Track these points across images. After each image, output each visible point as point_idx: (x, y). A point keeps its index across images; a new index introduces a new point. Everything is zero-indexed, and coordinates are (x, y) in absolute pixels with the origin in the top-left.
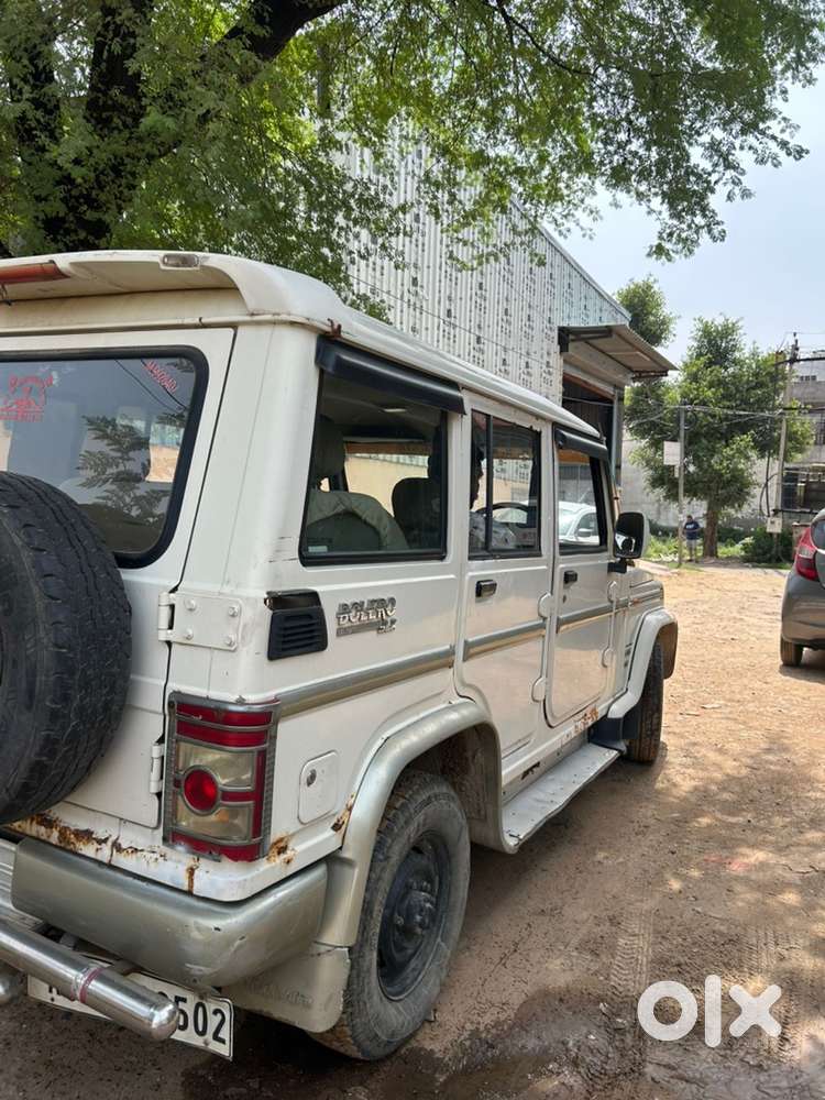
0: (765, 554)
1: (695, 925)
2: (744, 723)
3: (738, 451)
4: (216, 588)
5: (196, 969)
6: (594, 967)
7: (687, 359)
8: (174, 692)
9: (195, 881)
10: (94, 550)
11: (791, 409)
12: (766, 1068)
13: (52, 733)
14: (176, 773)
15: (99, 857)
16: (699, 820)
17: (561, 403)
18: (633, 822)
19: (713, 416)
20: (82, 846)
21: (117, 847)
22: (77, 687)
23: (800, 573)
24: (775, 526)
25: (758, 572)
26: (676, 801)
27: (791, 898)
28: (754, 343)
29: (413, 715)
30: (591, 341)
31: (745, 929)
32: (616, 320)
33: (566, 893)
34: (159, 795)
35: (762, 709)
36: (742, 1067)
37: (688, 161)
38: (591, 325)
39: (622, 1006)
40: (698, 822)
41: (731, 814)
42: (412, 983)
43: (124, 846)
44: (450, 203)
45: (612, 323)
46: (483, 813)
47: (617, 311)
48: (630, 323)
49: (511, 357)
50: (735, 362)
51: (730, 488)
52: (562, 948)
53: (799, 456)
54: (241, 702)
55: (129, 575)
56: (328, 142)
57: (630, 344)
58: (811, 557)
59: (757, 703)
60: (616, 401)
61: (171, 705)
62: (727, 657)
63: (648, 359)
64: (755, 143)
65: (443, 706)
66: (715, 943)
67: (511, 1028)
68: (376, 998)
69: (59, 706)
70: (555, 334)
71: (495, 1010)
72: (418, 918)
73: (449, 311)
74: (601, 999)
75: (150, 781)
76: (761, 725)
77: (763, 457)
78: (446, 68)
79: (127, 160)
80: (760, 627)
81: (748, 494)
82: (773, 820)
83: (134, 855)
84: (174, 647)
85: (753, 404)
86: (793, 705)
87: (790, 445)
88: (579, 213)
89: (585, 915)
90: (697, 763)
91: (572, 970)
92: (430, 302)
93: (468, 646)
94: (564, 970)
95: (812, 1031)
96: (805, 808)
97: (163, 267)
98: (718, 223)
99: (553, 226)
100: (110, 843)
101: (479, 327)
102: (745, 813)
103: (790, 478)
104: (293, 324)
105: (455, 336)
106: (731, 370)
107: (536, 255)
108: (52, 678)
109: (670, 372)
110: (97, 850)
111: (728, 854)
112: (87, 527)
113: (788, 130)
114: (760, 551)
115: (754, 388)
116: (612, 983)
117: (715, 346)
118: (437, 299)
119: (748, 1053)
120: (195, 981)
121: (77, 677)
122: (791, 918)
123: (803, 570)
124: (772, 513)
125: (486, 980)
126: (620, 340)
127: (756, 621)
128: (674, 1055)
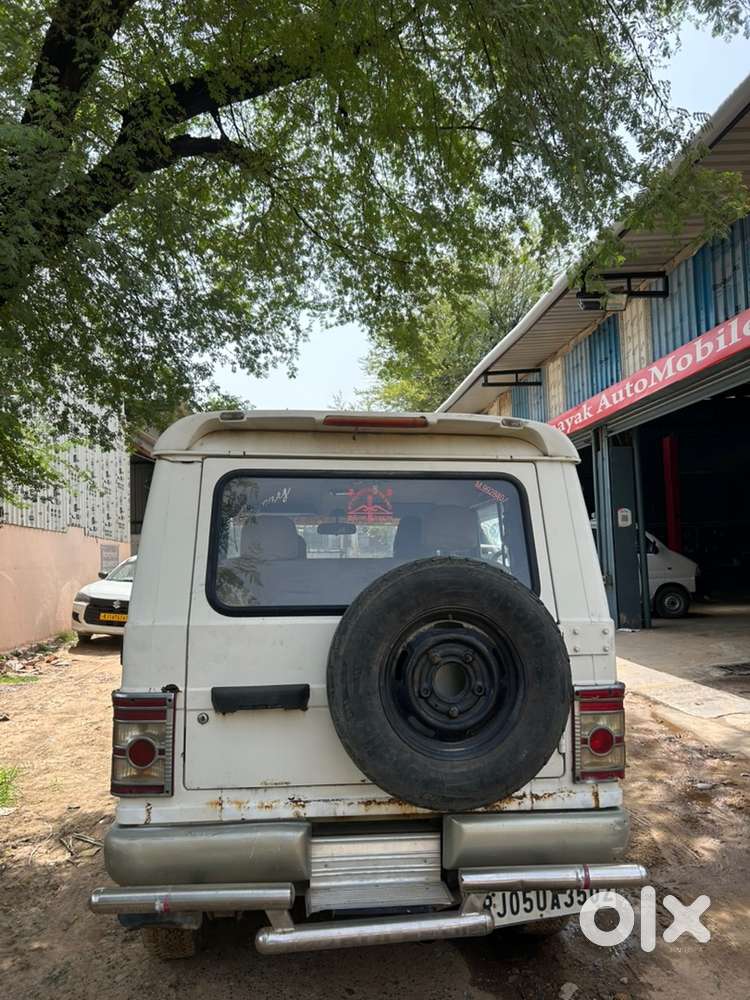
9: (600, 800)
20: (506, 805)
21: (535, 797)
34: (564, 753)
43: (540, 795)
83: (550, 799)
97: (502, 426)
100: (529, 796)
110: (519, 803)
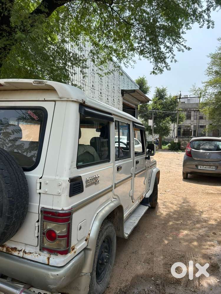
0: (174, 148)
1: (173, 253)
2: (176, 195)
3: (167, 122)
4: (54, 177)
5: (52, 287)
6: (149, 267)
7: (153, 98)
8: (42, 208)
9: (50, 261)
10: (17, 168)
11: (180, 111)
12: (196, 291)
13: (8, 223)
14: (43, 230)
15: (19, 255)
16: (169, 223)
17: (122, 110)
18: (153, 225)
19: (160, 113)
20: (13, 252)
21: (25, 252)
22: (15, 209)
23: (187, 155)
24: (176, 141)
25: (172, 153)
26: (163, 218)
27: (195, 243)
28: (170, 93)
29: (103, 205)
30: (130, 93)
31: (185, 253)
32: (136, 88)
33: (139, 247)
34: (38, 237)
35: (180, 191)
36: (190, 292)
37: (160, 50)
38: (129, 89)
39: (157, 278)
40: (169, 224)
41: (177, 221)
42: (103, 278)
43: (27, 252)
44: (98, 59)
45: (135, 89)
46: (119, 228)
47: (136, 85)
48: (139, 88)
49: (109, 98)
50: (166, 98)
51: (165, 131)
52: (140, 262)
53: (182, 123)
54: (63, 210)
55: (27, 174)
56: (63, 41)
57: (139, 94)
58: (190, 151)
59: (179, 189)
60: (136, 109)
61: (41, 211)
62: (169, 177)
63: (144, 98)
64: (178, 46)
65: (110, 202)
66: (179, 258)
67: (130, 287)
68: (96, 285)
69: (10, 215)
70: (120, 92)
71: (125, 282)
72: (105, 260)
73: (93, 85)
74: (152, 276)
75: (35, 233)
76: (181, 196)
77: (173, 123)
78: (94, 21)
79: (8, 46)
80: (176, 168)
81: (169, 132)
82: (187, 221)
83: (30, 255)
84: (41, 194)
85: (170, 109)
86: (188, 190)
87: (179, 120)
88: (130, 61)
89: (144, 252)
90: (167, 207)
91: (143, 268)
92: (88, 83)
93: (115, 184)
94: (141, 269)
95: (206, 281)
96: (195, 218)
97: (33, 84)
98: (168, 66)
99: (124, 65)
100: (22, 251)
101: (101, 89)
102: (180, 220)
103: (179, 128)
104: (73, 101)
105: (94, 92)
106: (164, 101)
107: (120, 73)
108: (8, 207)
109: (150, 101)
110: (19, 253)
111: (178, 232)
112: (15, 161)
113: (184, 41)
114: (172, 147)
115: (170, 105)
116: (154, 271)
117: (160, 94)
118: (89, 82)
119: (191, 288)
120: (51, 290)
121: (15, 206)
122: (196, 249)
123: (188, 154)
124: (175, 137)
125: (121, 274)
126: (137, 93)
127: (174, 166)
128: (173, 290)
